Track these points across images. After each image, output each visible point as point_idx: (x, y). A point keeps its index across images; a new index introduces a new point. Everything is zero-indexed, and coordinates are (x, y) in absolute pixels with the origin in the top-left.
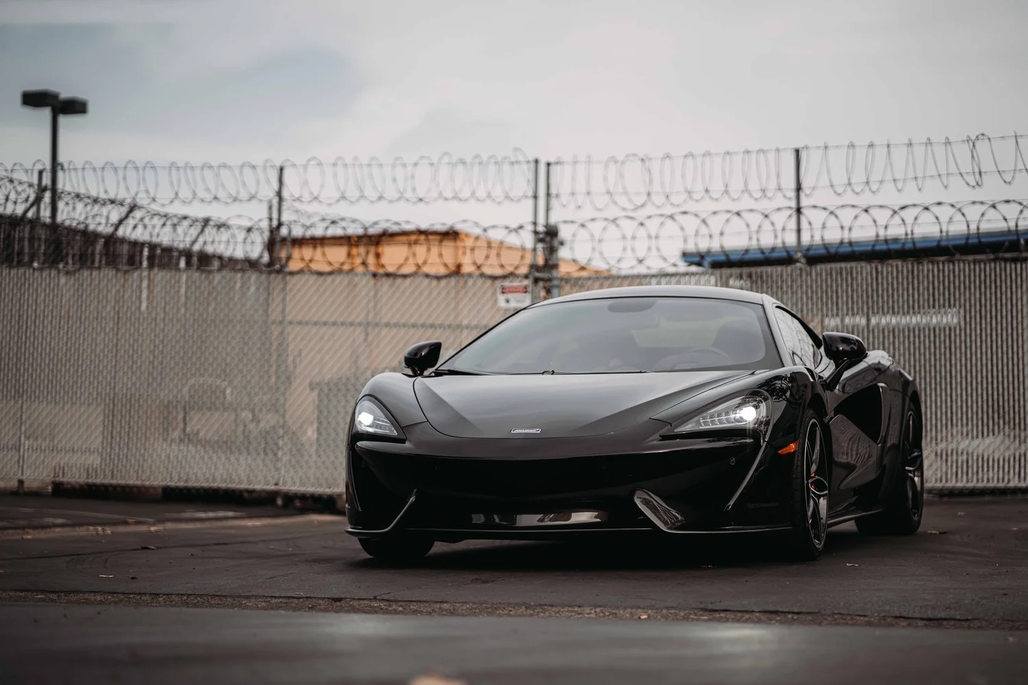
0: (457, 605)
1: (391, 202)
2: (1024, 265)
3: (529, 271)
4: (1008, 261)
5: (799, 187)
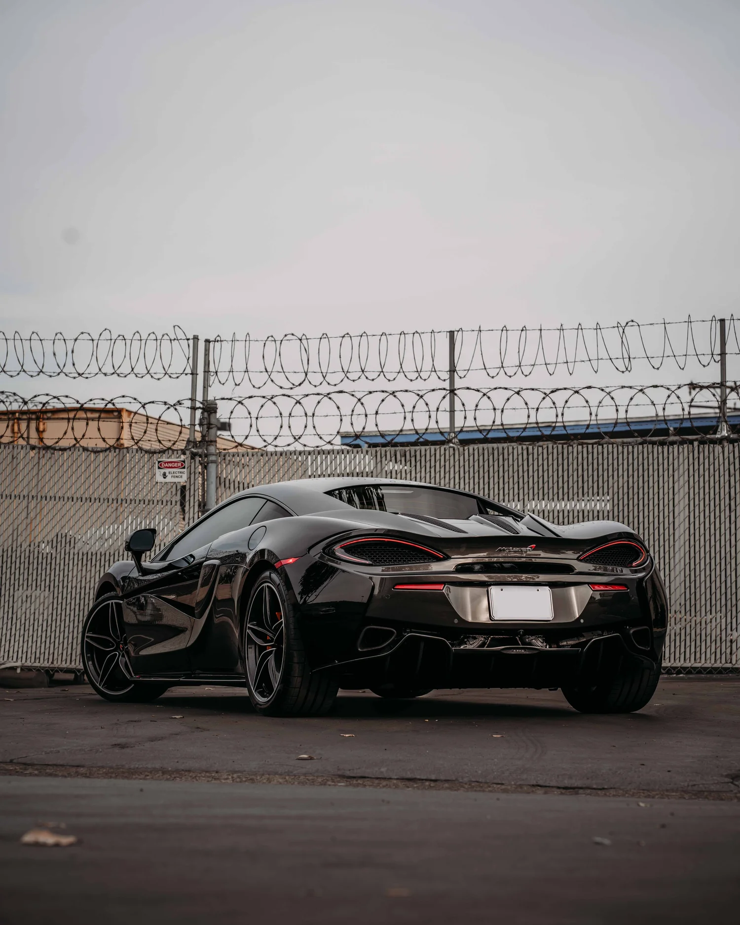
0: (94, 769)
1: (51, 376)
2: (671, 449)
3: (186, 447)
4: (656, 444)
5: (453, 369)
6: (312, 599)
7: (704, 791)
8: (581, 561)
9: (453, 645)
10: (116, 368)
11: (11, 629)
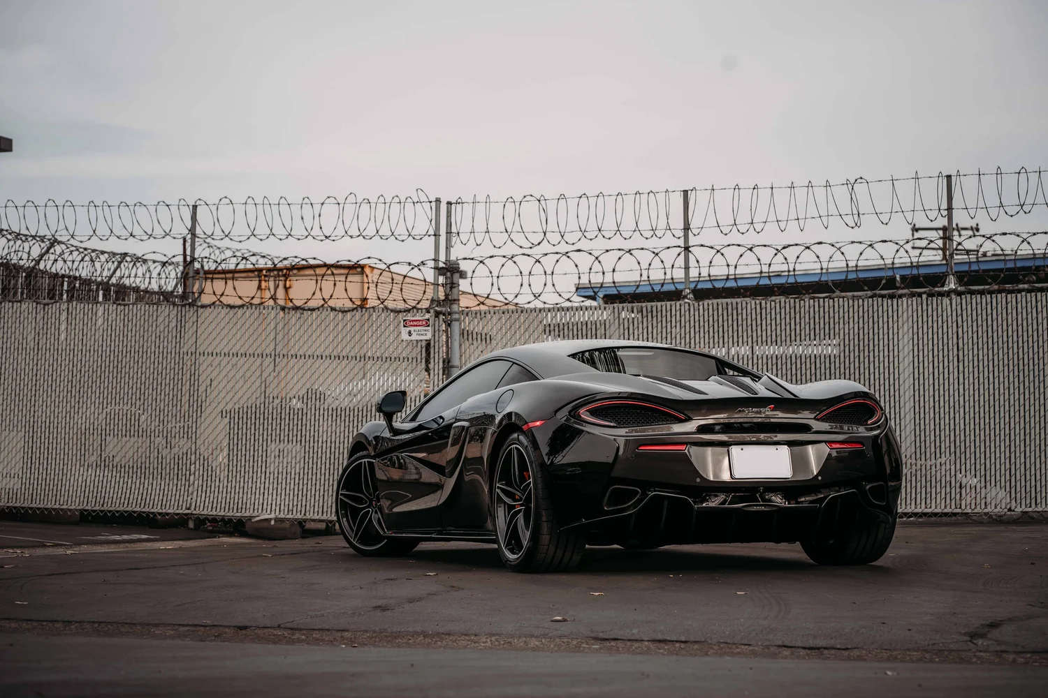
0: (359, 633)
1: (299, 239)
2: (900, 302)
3: (430, 306)
4: (885, 297)
5: (687, 227)
6: (560, 459)
7: (944, 650)
8: (818, 420)
9: (695, 503)
10: (362, 231)
11: (265, 483)
